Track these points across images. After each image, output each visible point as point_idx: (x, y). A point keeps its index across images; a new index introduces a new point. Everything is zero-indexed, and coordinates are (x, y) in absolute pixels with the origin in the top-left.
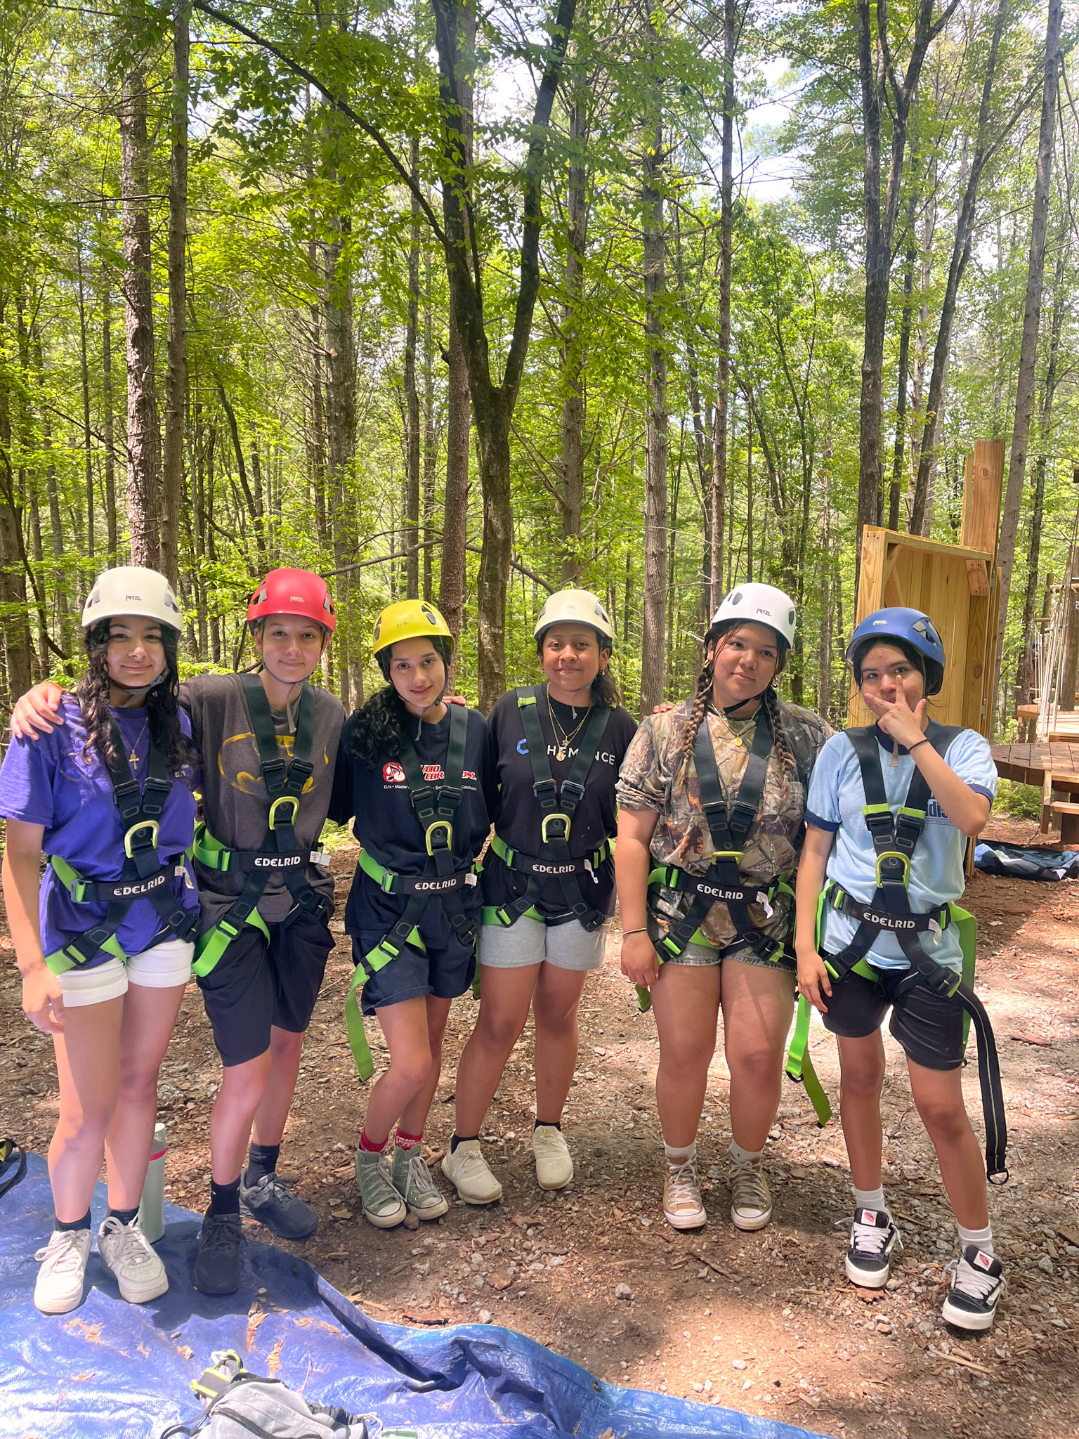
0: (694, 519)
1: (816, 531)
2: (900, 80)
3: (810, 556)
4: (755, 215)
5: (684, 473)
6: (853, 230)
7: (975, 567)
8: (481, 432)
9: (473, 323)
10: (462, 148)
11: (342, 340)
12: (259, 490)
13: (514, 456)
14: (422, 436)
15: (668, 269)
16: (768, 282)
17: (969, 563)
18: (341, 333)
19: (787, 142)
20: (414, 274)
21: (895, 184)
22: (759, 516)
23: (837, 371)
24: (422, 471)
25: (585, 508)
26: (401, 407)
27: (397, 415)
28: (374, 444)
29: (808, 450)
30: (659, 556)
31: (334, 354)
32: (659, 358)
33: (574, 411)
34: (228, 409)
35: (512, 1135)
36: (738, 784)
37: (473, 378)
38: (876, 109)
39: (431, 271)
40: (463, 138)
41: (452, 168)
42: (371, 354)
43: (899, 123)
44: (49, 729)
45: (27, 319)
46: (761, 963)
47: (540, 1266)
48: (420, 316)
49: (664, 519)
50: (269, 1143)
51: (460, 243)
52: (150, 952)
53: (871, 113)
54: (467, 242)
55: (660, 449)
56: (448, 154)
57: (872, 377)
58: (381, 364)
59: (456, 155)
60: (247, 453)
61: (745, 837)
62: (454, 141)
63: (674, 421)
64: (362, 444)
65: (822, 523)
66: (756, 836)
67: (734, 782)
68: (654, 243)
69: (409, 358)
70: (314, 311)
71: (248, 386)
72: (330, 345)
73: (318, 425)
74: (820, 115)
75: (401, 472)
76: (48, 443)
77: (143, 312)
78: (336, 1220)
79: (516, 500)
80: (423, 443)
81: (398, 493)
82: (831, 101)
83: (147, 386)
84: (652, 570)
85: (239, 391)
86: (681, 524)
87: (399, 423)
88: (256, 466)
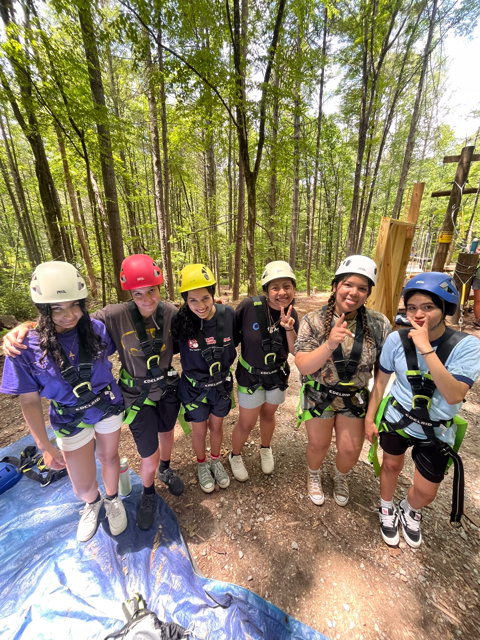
2: (376, 67)
5: (302, 197)
7: (410, 228)
8: (248, 187)
9: (245, 152)
11: (211, 161)
13: (257, 193)
14: (233, 188)
15: (301, 136)
16: (329, 138)
17: (408, 227)
18: (211, 159)
19: (338, 92)
20: (230, 141)
21: (371, 103)
22: (322, 208)
24: (233, 198)
25: (276, 207)
26: (227, 180)
27: (227, 183)
28: (221, 191)
30: (295, 220)
31: (209, 165)
33: (274, 179)
34: (183, 182)
35: (253, 442)
36: (350, 352)
37: (245, 169)
38: (367, 78)
40: (241, 88)
41: (238, 100)
42: (220, 166)
43: (374, 82)
47: (262, 519)
48: (232, 154)
50: (166, 460)
51: (241, 126)
53: (365, 80)
55: (297, 190)
57: (359, 167)
58: (222, 168)
63: (300, 182)
66: (357, 374)
67: (348, 351)
68: (297, 127)
69: (229, 166)
70: (204, 153)
72: (208, 163)
73: (206, 186)
75: (228, 198)
77: (158, 156)
78: (191, 484)
79: (257, 206)
80: (233, 190)
81: (227, 204)
83: (160, 177)
84: (294, 224)
86: (301, 211)
87: (227, 184)
88: (191, 198)
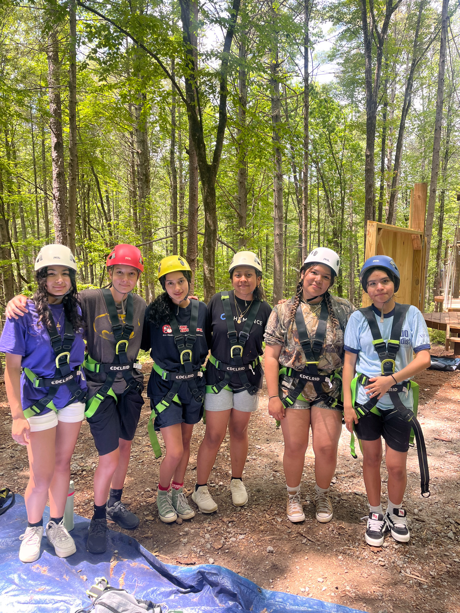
0: (295, 219)
1: (347, 223)
2: (380, 30)
3: (345, 234)
4: (318, 89)
6: (361, 94)
7: (416, 237)
8: (203, 184)
9: (199, 137)
10: (193, 62)
11: (143, 146)
12: (109, 210)
14: (178, 186)
15: (282, 113)
16: (325, 118)
17: (413, 236)
18: (143, 142)
19: (331, 57)
20: (173, 117)
21: (378, 75)
22: (323, 217)
23: (355, 155)
24: (178, 201)
25: (248, 215)
26: (169, 174)
27: (167, 177)
28: (157, 190)
29: (343, 189)
30: (280, 235)
31: (140, 152)
32: (278, 151)
33: (243, 174)
34: (95, 176)
35: (221, 483)
36: (315, 332)
37: (199, 161)
38: (370, 43)
39: (181, 116)
40: (193, 58)
41: (189, 72)
42: (156, 152)
43: (379, 48)
44: (22, 314)
45: (10, 139)
46: (328, 408)
47: (234, 539)
48: (176, 135)
49: (282, 219)
50: (118, 488)
51: (193, 103)
52: (67, 407)
53: (368, 45)
54: (196, 103)
55: (280, 190)
56: (187, 65)
57: (370, 158)
58: (160, 155)
59: (191, 66)
60: (104, 195)
61: (320, 354)
62: (190, 60)
63: (285, 177)
64: (152, 190)
65: (349, 220)
66: (324, 354)
67: (313, 331)
68: (276, 102)
69: (172, 153)
70: (131, 133)
71: (104, 166)
72: (138, 148)
73: (134, 182)
74: (346, 45)
75: (169, 201)
76: (19, 192)
77: (59, 135)
78: (147, 521)
79: (218, 212)
80: (178, 189)
81: (168, 211)
82: (350, 40)
83: (61, 167)
84: (277, 241)
85: (100, 168)
87: (168, 181)
88: (108, 200)
